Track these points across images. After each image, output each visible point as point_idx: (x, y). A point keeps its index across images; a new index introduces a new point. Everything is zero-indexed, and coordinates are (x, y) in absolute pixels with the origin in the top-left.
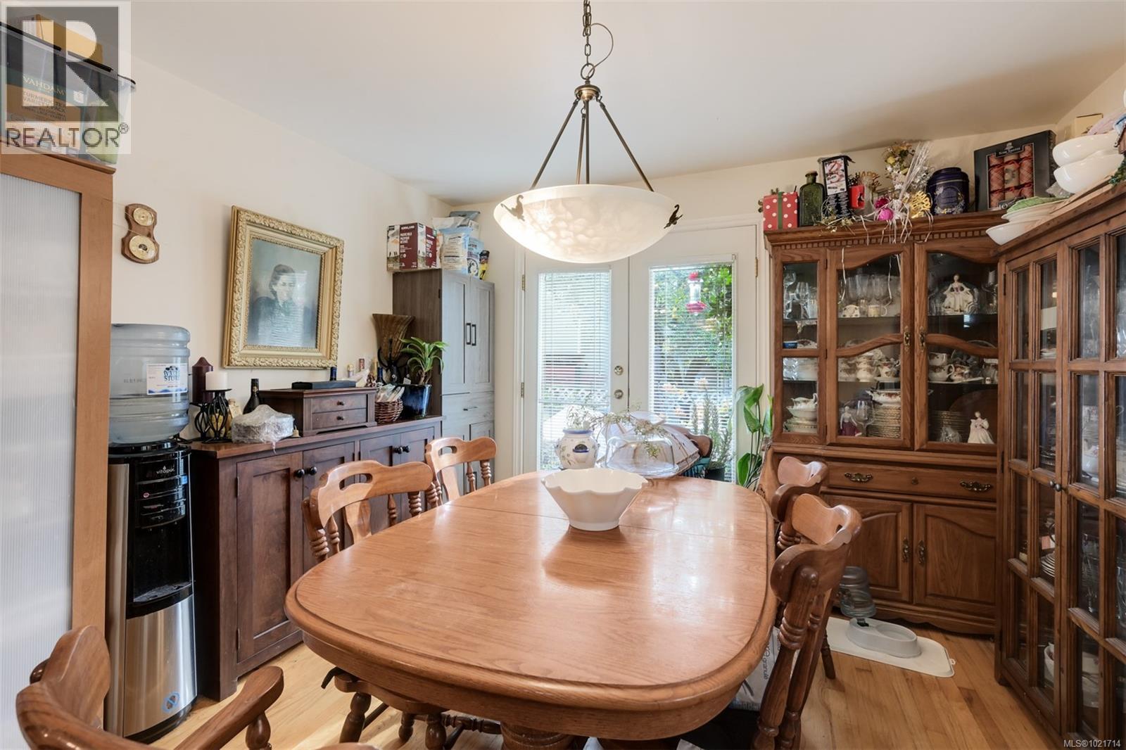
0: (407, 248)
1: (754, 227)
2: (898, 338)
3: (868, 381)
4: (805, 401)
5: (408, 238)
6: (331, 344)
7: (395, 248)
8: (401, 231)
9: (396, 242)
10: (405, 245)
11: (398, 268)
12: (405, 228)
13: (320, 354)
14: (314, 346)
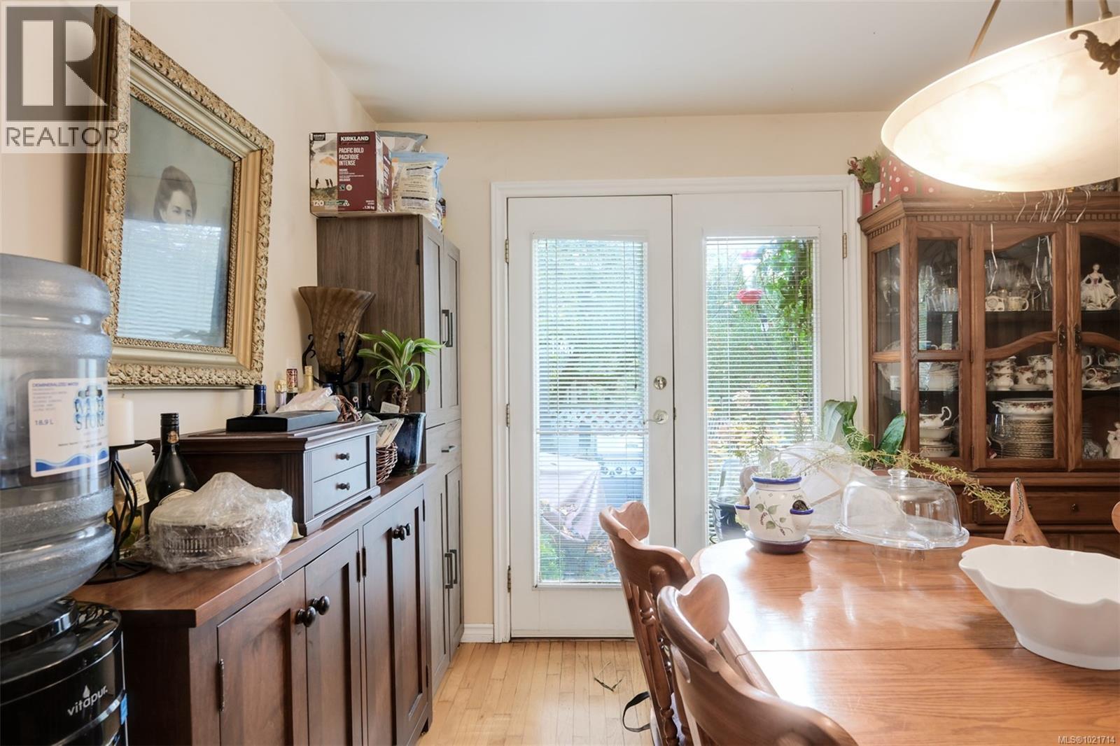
0: (353, 175)
1: (841, 192)
2: (1052, 337)
3: (1008, 390)
4: (930, 417)
5: (357, 157)
6: (253, 340)
7: (327, 172)
8: (341, 144)
9: (331, 163)
10: (350, 169)
11: (336, 208)
12: (348, 139)
13: (233, 360)
14: (221, 344)
